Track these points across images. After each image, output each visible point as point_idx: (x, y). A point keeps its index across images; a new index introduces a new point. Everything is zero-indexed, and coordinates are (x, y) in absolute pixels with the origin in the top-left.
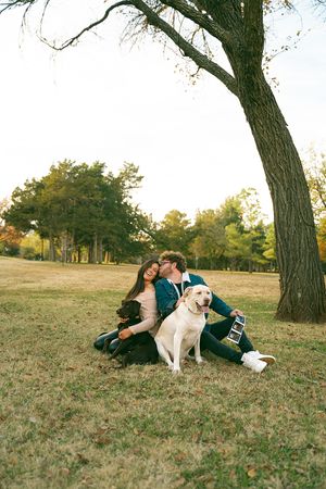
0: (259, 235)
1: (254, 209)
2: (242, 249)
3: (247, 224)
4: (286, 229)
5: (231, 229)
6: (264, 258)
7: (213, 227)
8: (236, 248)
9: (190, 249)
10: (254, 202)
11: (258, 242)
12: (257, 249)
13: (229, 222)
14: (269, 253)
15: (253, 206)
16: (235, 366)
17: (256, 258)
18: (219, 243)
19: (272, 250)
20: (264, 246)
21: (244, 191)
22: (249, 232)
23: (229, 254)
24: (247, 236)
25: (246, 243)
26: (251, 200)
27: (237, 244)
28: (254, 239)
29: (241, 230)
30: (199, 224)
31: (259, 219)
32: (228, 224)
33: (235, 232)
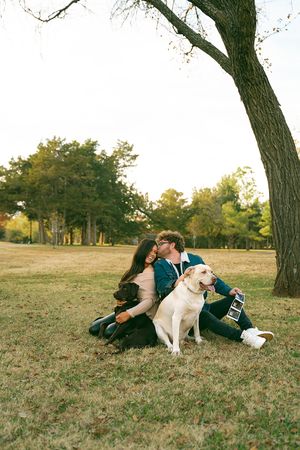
0: (254, 213)
1: (250, 188)
2: (239, 228)
3: (243, 202)
4: (281, 206)
5: (227, 208)
6: (260, 235)
7: (209, 205)
8: (233, 227)
9: (188, 229)
10: (250, 181)
11: (254, 220)
12: (253, 226)
13: (226, 200)
14: (265, 231)
15: (249, 184)
16: (234, 344)
17: (252, 235)
18: (217, 221)
19: (268, 228)
20: (260, 223)
21: (239, 169)
22: (245, 210)
23: (226, 232)
24: (243, 214)
25: (242, 221)
26: (247, 178)
27: (233, 222)
28: (251, 217)
29: (238, 208)
30: (196, 202)
31: (255, 197)
32: (225, 202)
33: (232, 211)
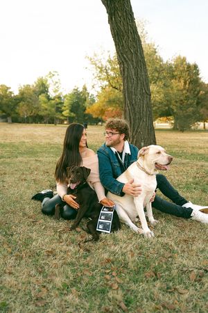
0: (60, 101)
1: (57, 85)
2: (50, 110)
3: (52, 94)
5: (42, 97)
6: (63, 115)
7: (31, 96)
8: (46, 109)
9: (17, 111)
10: (57, 81)
11: (59, 106)
12: (59, 110)
13: (42, 92)
14: (66, 113)
15: (57, 83)
17: (58, 116)
18: (36, 106)
19: (68, 111)
20: (63, 108)
21: (50, 73)
22: (54, 99)
23: (42, 113)
24: (53, 102)
25: (52, 106)
26: (55, 79)
27: (46, 107)
28: (57, 104)
29: (49, 99)
30: (22, 93)
31: (59, 92)
32: (40, 94)
33: (46, 100)
